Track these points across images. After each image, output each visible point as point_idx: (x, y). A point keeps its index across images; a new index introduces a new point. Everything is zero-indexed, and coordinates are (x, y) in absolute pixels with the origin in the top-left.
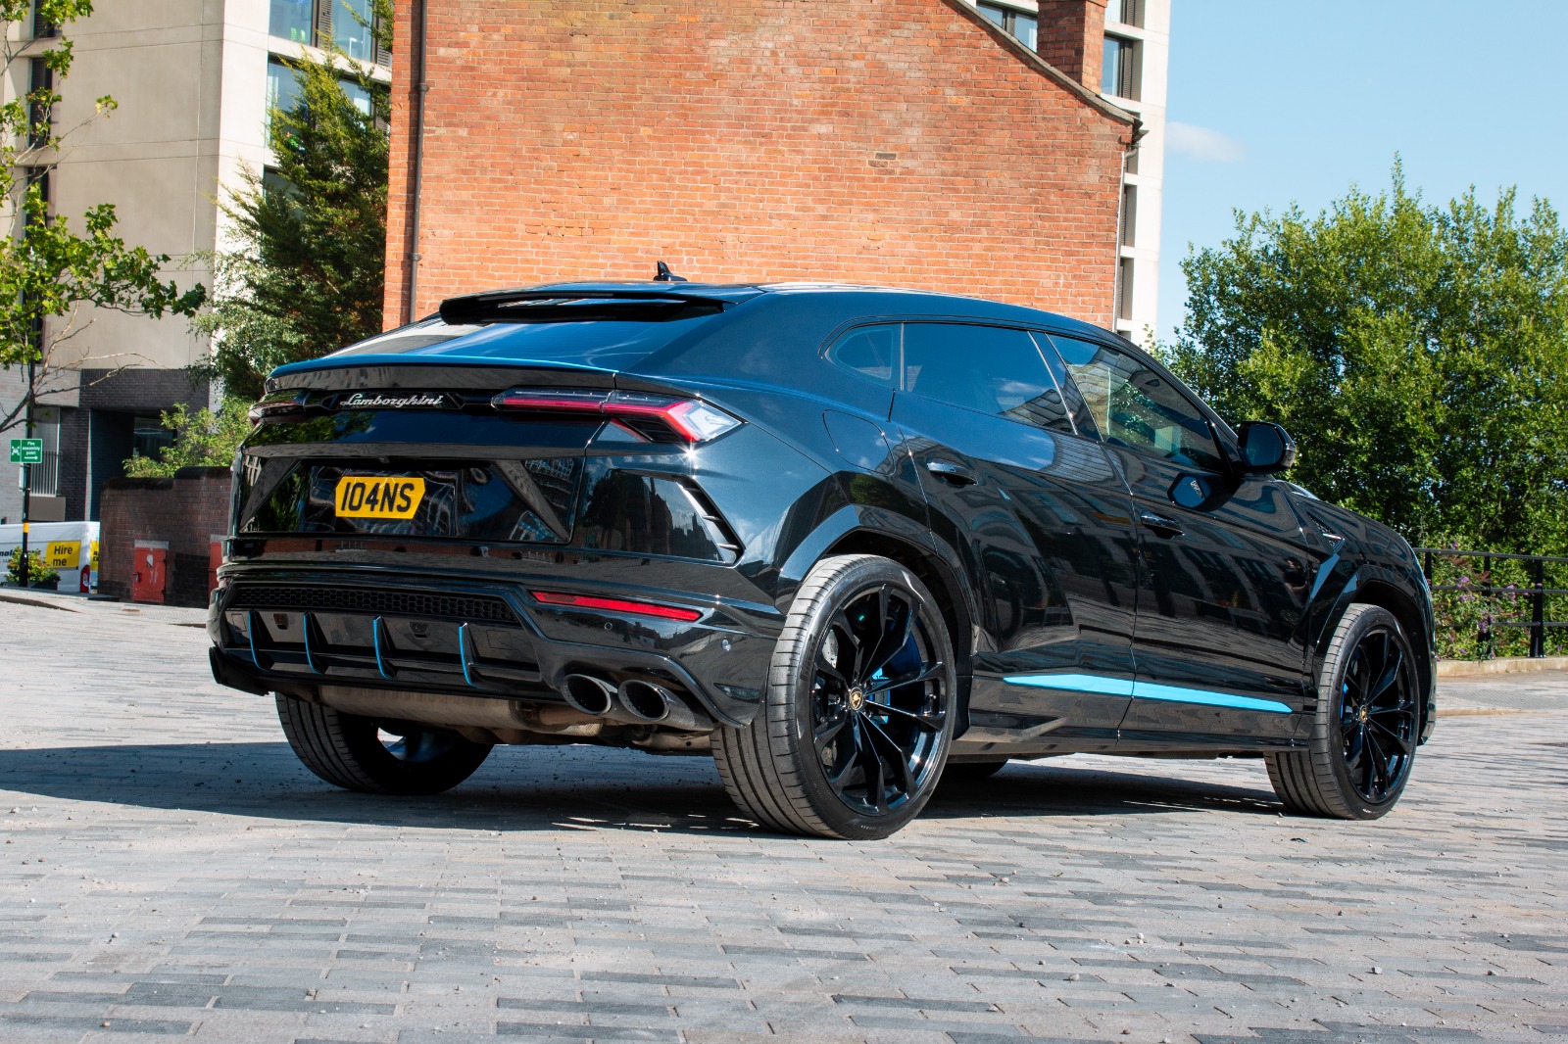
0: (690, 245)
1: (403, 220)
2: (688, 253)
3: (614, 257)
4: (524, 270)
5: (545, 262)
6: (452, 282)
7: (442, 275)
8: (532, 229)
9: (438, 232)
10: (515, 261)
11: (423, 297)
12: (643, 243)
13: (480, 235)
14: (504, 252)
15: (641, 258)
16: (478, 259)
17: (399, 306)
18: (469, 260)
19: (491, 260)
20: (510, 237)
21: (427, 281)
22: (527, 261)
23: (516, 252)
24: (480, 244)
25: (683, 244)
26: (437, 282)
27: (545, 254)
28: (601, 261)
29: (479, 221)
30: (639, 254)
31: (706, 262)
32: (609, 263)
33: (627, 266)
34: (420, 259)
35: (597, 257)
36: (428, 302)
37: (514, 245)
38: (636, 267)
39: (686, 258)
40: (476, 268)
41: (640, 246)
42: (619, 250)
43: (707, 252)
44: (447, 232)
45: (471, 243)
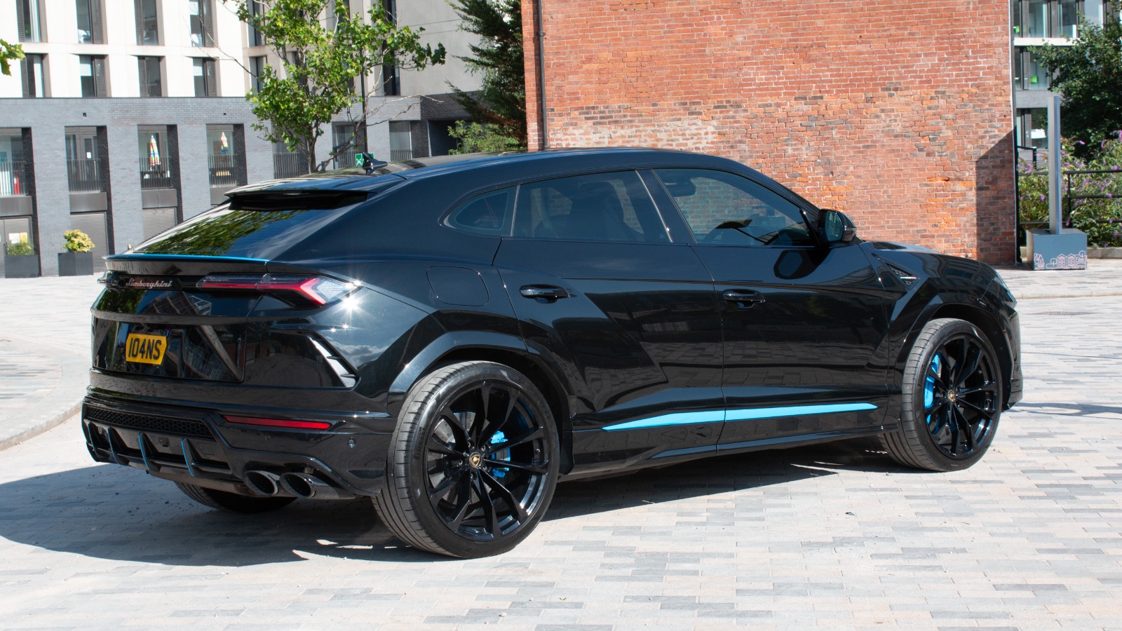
0: (718, 8)
1: (532, 11)
2: (717, 13)
3: (668, 21)
4: (612, 35)
5: (624, 29)
6: (566, 48)
7: (559, 44)
8: (614, 7)
9: (554, 16)
10: (605, 30)
11: (549, 59)
12: (687, 9)
13: (581, 15)
14: (598, 25)
15: (687, 19)
16: (581, 31)
17: (534, 67)
18: (576, 32)
19: (589, 31)
20: (601, 14)
21: (551, 49)
22: (613, 29)
23: (605, 24)
24: (582, 21)
25: (713, 7)
26: (557, 48)
27: (624, 23)
28: (660, 24)
29: (580, 5)
30: (685, 17)
31: (729, 17)
32: (666, 25)
33: (677, 26)
34: (544, 34)
35: (657, 22)
36: (552, 62)
37: (604, 19)
38: (684, 26)
39: (716, 16)
40: (580, 37)
41: (685, 12)
42: (671, 15)
43: (729, 11)
44: (560, 16)
45: (576, 21)
